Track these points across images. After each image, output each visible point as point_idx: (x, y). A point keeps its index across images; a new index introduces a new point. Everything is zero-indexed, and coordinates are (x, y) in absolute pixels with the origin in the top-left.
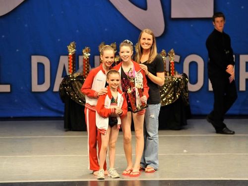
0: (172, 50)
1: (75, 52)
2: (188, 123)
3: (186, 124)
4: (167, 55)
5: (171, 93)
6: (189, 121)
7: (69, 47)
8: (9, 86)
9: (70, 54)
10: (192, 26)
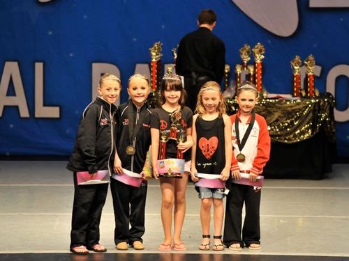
0: (311, 57)
1: (161, 57)
2: (333, 169)
3: (331, 171)
4: (303, 64)
5: (308, 123)
6: (335, 166)
7: (152, 49)
8: (57, 109)
9: (154, 60)
10: (342, 19)
